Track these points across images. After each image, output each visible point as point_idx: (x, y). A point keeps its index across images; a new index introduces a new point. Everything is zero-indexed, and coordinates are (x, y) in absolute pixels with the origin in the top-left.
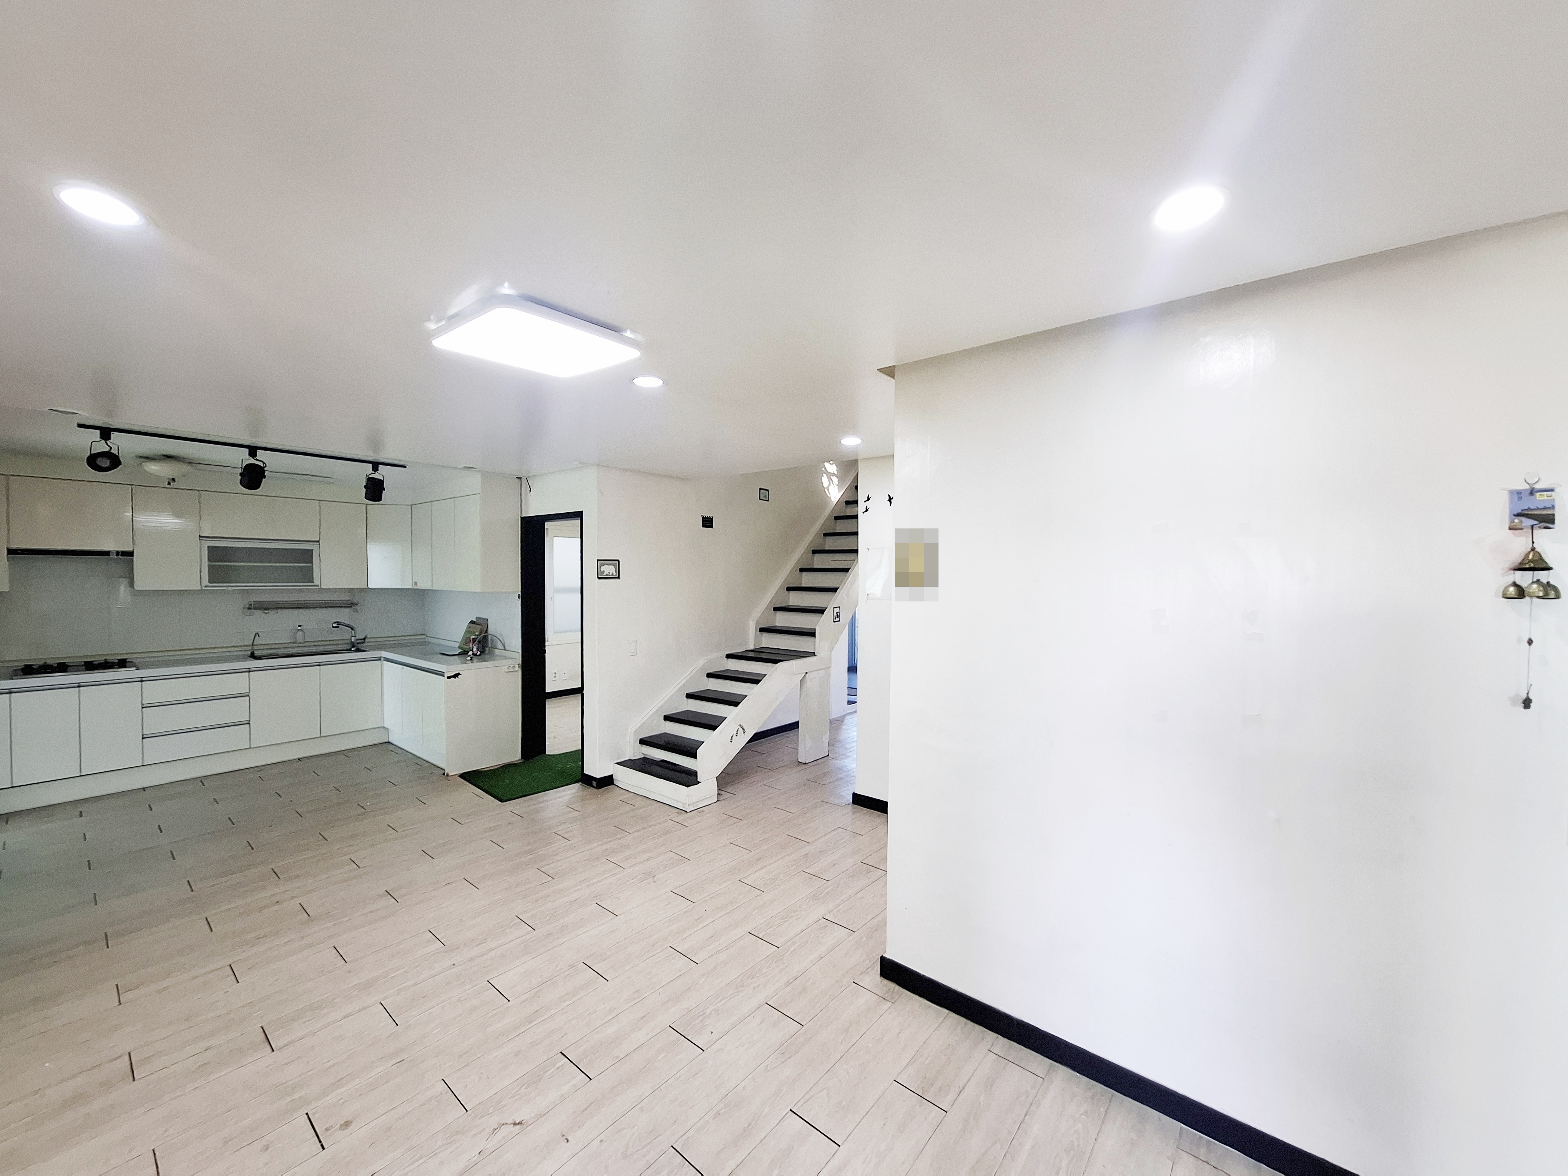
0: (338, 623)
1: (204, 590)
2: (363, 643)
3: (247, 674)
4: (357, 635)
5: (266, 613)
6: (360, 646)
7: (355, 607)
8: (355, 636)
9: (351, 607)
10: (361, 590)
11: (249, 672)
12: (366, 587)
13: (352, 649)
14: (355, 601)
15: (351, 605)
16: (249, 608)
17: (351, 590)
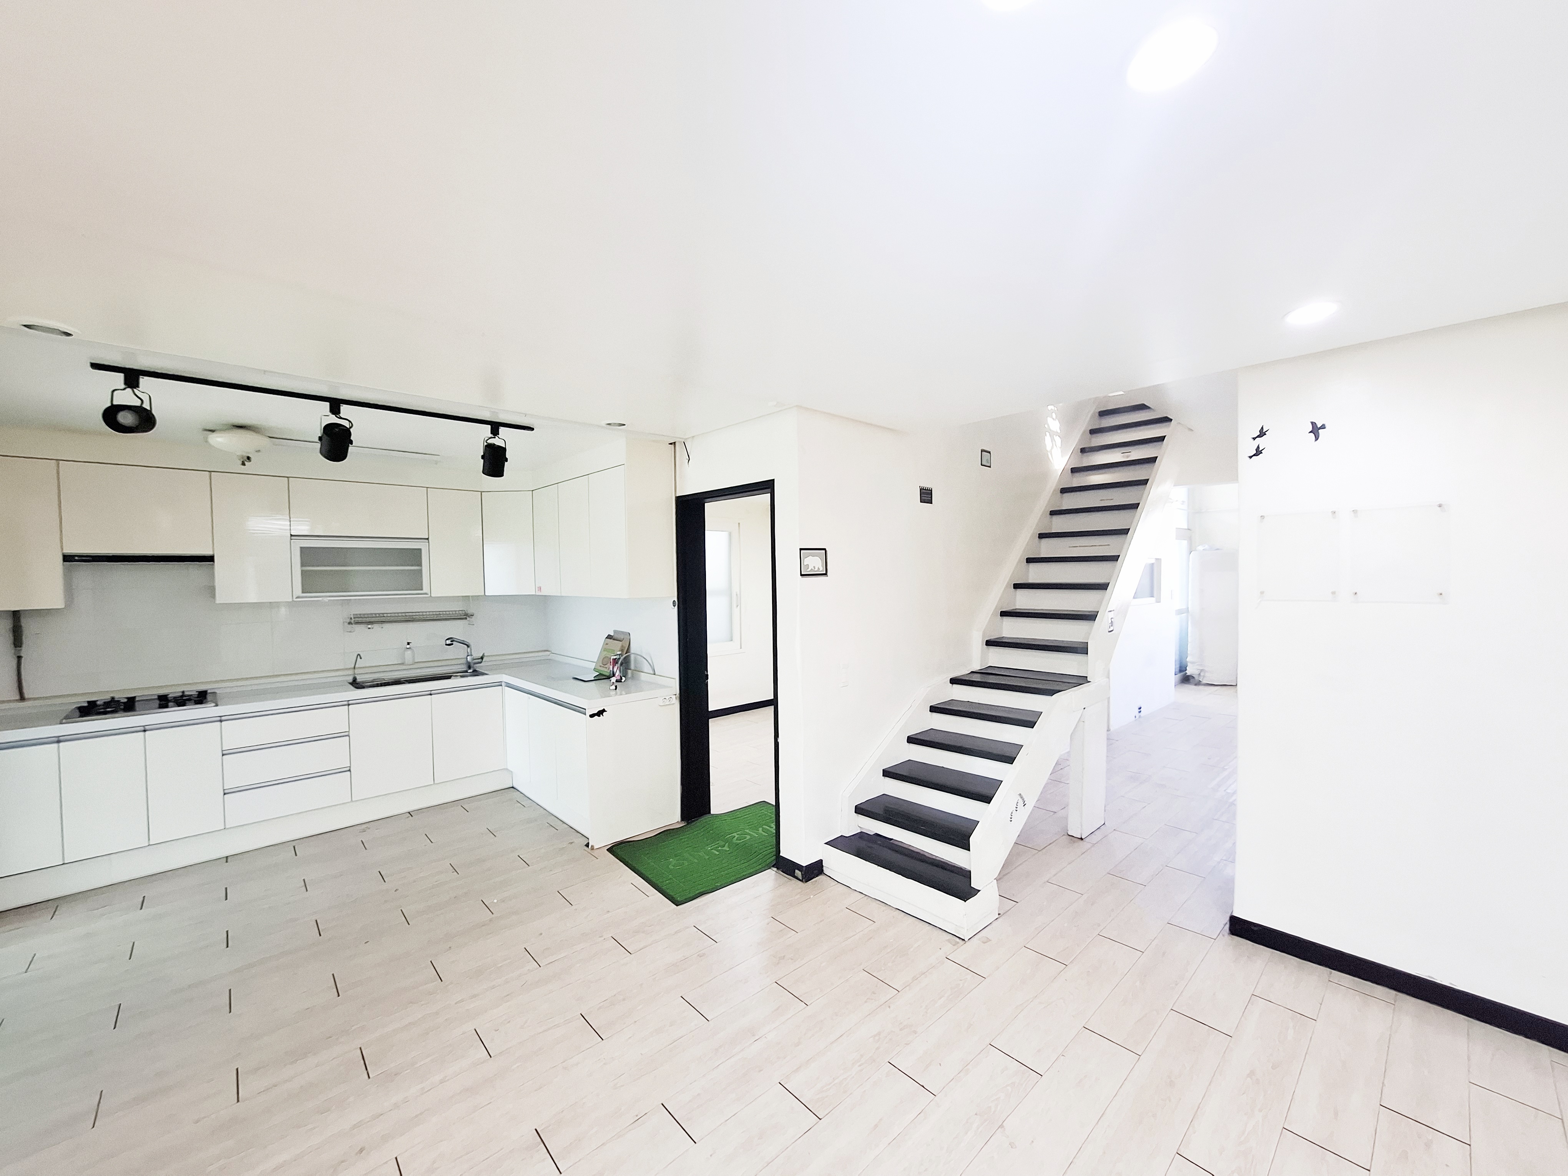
0: (452, 639)
1: (296, 601)
2: (481, 663)
3: (347, 706)
4: (473, 653)
5: (369, 628)
6: (478, 667)
7: (471, 619)
8: (471, 655)
9: (466, 618)
10: (476, 598)
11: (349, 705)
12: (483, 594)
13: (469, 671)
14: (470, 612)
15: (465, 616)
16: (350, 623)
17: (466, 598)
